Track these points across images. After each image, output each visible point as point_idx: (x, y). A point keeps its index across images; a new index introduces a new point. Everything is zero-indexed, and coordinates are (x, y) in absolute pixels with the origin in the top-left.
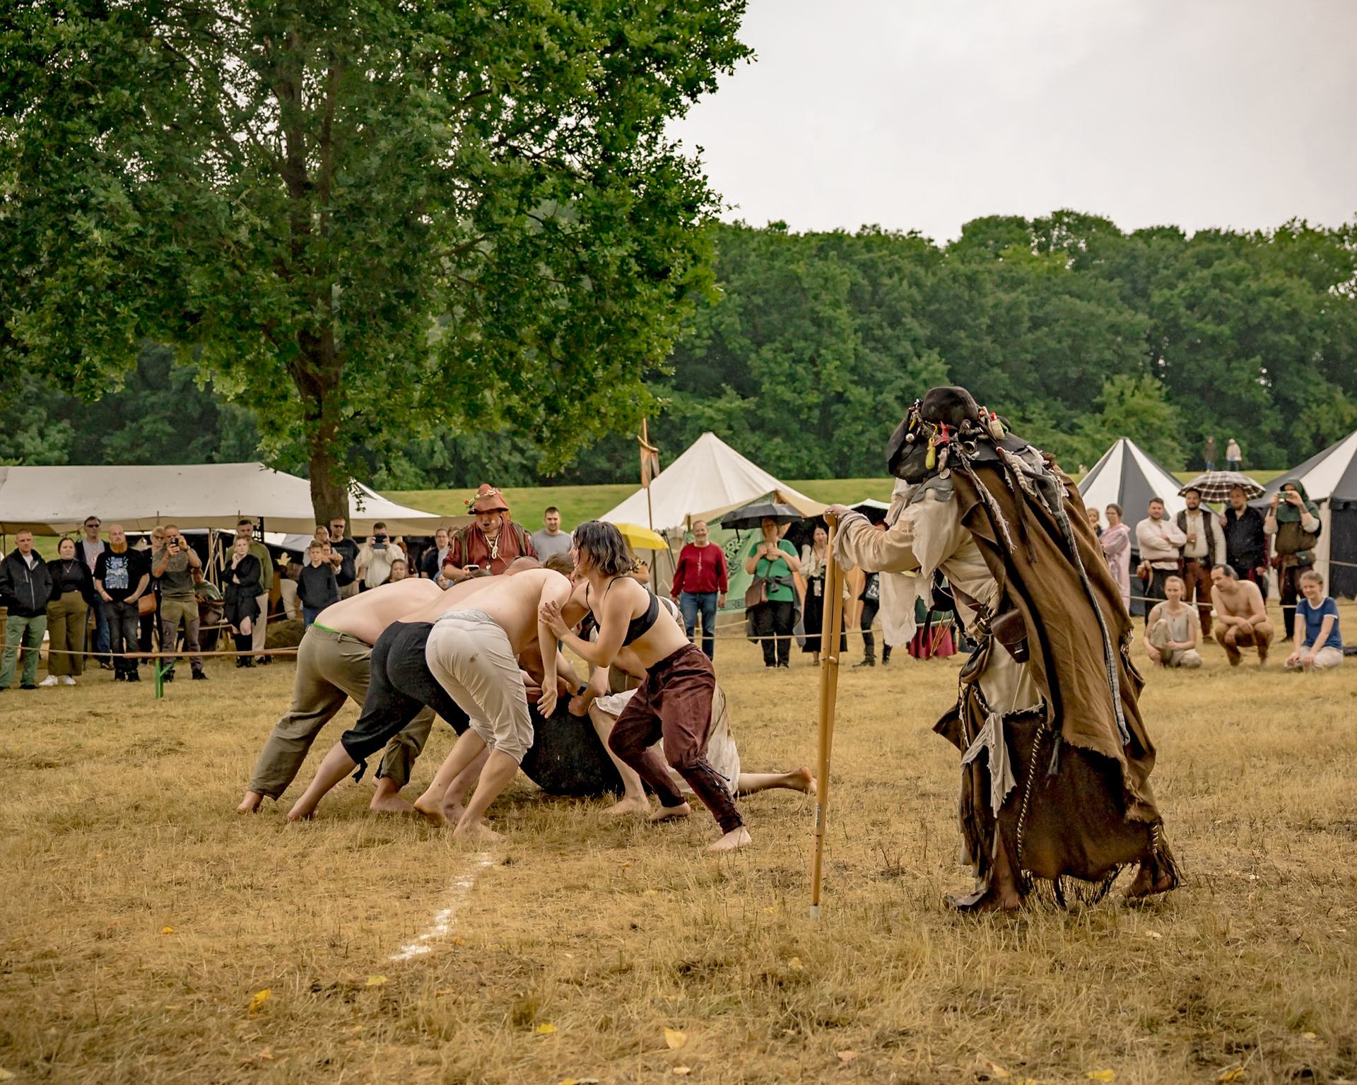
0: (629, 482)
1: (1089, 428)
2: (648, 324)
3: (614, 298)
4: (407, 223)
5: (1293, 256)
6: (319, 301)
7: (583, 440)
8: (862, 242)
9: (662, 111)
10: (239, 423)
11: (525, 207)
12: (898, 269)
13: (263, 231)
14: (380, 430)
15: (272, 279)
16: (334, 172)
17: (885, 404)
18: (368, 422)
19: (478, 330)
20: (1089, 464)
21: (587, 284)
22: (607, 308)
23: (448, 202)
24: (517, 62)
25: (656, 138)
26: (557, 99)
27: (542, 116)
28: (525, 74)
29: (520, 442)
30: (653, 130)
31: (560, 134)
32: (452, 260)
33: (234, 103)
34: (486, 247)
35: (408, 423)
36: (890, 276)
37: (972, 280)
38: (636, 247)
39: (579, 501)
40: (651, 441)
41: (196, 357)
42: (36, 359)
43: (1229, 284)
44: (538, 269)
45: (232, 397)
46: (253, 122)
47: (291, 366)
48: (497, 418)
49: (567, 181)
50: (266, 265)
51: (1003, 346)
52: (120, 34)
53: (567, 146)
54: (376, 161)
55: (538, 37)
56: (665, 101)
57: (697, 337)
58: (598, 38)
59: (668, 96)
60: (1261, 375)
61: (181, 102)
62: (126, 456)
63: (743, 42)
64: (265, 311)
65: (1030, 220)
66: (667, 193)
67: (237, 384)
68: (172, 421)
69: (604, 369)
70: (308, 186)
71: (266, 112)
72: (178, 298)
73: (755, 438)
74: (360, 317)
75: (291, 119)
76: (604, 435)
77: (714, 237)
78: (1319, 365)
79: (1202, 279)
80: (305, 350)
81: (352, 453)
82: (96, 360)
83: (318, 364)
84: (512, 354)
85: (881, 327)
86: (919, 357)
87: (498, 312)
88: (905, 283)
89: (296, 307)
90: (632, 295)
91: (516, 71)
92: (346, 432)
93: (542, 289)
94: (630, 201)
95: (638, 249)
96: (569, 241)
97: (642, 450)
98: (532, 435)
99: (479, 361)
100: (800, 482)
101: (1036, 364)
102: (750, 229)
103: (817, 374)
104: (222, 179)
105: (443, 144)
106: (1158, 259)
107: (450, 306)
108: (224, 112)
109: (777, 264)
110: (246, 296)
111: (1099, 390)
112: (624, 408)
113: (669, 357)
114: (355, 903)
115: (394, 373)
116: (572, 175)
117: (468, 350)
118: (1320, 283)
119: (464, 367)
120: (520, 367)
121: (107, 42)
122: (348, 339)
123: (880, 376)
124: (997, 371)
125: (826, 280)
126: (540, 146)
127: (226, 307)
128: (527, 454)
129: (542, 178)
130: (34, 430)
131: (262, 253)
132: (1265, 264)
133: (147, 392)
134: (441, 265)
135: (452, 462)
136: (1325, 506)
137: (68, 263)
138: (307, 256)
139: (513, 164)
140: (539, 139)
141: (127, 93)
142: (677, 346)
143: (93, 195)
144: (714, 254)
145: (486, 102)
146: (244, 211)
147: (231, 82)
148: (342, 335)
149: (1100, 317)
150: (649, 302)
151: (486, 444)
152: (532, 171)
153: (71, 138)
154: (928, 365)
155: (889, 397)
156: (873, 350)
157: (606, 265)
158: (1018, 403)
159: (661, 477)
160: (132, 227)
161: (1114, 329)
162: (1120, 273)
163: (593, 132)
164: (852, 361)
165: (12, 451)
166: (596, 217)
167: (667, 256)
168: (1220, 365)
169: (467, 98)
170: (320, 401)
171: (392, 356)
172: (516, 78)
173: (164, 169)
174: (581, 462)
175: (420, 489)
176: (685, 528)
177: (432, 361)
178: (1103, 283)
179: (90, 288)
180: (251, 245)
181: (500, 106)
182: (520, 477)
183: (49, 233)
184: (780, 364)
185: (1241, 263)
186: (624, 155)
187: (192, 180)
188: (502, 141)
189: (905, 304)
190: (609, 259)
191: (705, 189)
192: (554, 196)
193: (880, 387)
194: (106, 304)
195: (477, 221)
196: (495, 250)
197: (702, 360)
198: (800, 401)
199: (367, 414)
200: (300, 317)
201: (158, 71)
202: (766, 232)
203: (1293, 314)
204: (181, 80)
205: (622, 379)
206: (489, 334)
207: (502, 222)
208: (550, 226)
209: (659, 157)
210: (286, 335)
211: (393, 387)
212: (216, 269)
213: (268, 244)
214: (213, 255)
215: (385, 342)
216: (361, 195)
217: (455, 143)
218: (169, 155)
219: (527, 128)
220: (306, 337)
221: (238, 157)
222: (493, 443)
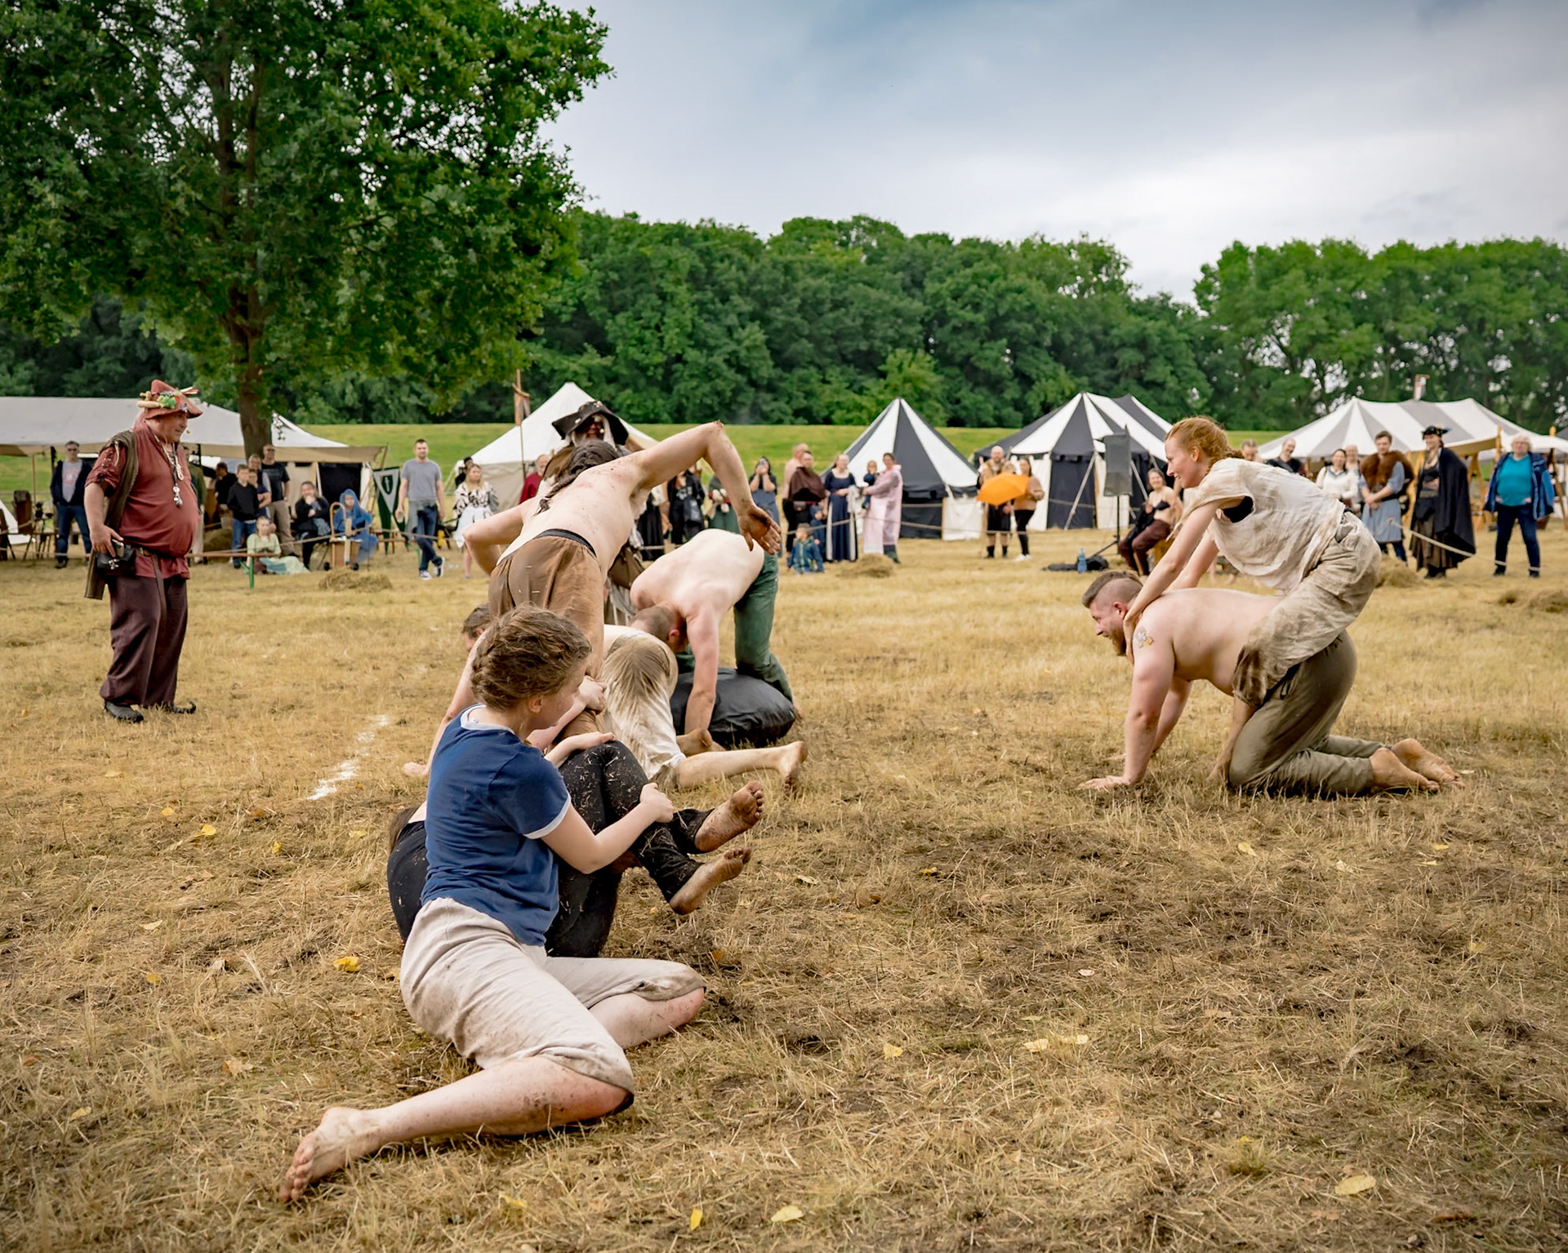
0: (505, 422)
1: (875, 390)
2: (522, 292)
3: (496, 270)
4: (322, 200)
5: (1034, 262)
6: (247, 263)
7: (468, 386)
8: (699, 233)
9: (537, 115)
11: (422, 191)
12: (728, 256)
13: (197, 201)
14: (298, 373)
15: (205, 244)
16: (259, 153)
17: (715, 365)
18: (288, 366)
19: (381, 292)
20: (872, 419)
21: (472, 256)
22: (489, 278)
23: (356, 183)
24: (416, 67)
25: (531, 137)
26: (449, 101)
27: (436, 113)
28: (423, 78)
29: (417, 386)
30: (529, 130)
31: (451, 130)
32: (359, 232)
33: (171, 90)
34: (388, 222)
35: (321, 368)
36: (722, 261)
37: (787, 269)
38: (513, 227)
39: (465, 437)
40: (525, 389)
41: (141, 308)
43: (984, 282)
44: (431, 242)
45: (172, 343)
46: (188, 108)
47: (222, 318)
48: (396, 365)
49: (456, 170)
50: (202, 232)
51: (810, 322)
52: (71, 25)
53: (457, 140)
54: (295, 146)
55: (433, 46)
56: (539, 106)
57: (565, 304)
58: (485, 51)
59: (542, 103)
60: (1005, 354)
61: (126, 87)
63: (604, 61)
64: (200, 270)
65: (835, 222)
66: (540, 183)
67: (177, 331)
69: (486, 327)
70: (238, 165)
71: (200, 100)
72: (126, 255)
73: (611, 389)
74: (280, 278)
75: (222, 108)
76: (485, 382)
77: (580, 221)
78: (1049, 349)
79: (966, 277)
80: (234, 304)
81: (274, 392)
82: (53, 308)
83: (246, 317)
84: (409, 313)
85: (713, 303)
86: (743, 327)
87: (398, 277)
88: (734, 268)
89: (227, 268)
90: (509, 267)
91: (414, 74)
92: (269, 374)
93: (435, 259)
94: (509, 189)
95: (515, 229)
96: (458, 220)
97: (516, 395)
98: (425, 381)
99: (382, 318)
100: (646, 426)
101: (836, 338)
102: (609, 217)
103: (661, 338)
104: (162, 156)
105: (353, 133)
106: (931, 259)
107: (358, 270)
108: (163, 98)
109: (631, 247)
110: (183, 257)
111: (884, 360)
112: (502, 360)
113: (539, 319)
115: (309, 326)
116: (461, 165)
117: (372, 307)
118: (1052, 284)
119: (369, 322)
120: (416, 323)
121: (59, 32)
122: (273, 297)
123: (712, 342)
124: (804, 341)
125: (670, 262)
126: (435, 139)
127: (167, 266)
129: (435, 167)
131: (198, 221)
132: (1012, 266)
133: (101, 337)
134: (350, 237)
135: (360, 402)
136: (1047, 457)
137: (26, 223)
138: (237, 225)
139: (412, 153)
140: (434, 133)
141: (77, 77)
142: (546, 310)
143: (48, 165)
144: (577, 236)
145: (389, 100)
146: (180, 185)
147: (170, 73)
148: (266, 292)
149: (887, 303)
150: (523, 273)
151: (388, 387)
152: (427, 160)
153: (28, 114)
154: (751, 334)
155: (718, 359)
156: (706, 321)
158: (820, 368)
159: (532, 418)
160: (82, 193)
161: (897, 313)
162: (903, 269)
163: (479, 129)
164: (689, 329)
166: (481, 201)
167: (539, 236)
168: (975, 344)
169: (373, 96)
171: (307, 311)
172: (415, 80)
173: (111, 144)
174: (467, 405)
175: (334, 423)
177: (343, 317)
178: (888, 275)
179: (47, 245)
180: (187, 214)
181: (400, 104)
182: (417, 416)
183: (10, 195)
184: (631, 330)
185: (994, 266)
186: (504, 150)
188: (403, 134)
189: (733, 285)
190: (490, 236)
191: (571, 182)
192: (445, 182)
193: (711, 350)
194: (62, 260)
195: (381, 199)
196: (395, 225)
197: (569, 324)
198: (647, 362)
199: (287, 360)
200: (228, 276)
201: (104, 59)
202: (622, 221)
203: (1032, 307)
204: (126, 69)
205: (500, 336)
206: (390, 295)
207: (400, 201)
208: (442, 205)
209: (535, 152)
210: (218, 291)
211: (308, 337)
212: (158, 233)
213: (204, 212)
214: (154, 222)
215: (301, 298)
216: (282, 175)
217: (362, 133)
218: (115, 133)
219: (424, 123)
220: (235, 294)
221: (176, 137)
222: (394, 387)
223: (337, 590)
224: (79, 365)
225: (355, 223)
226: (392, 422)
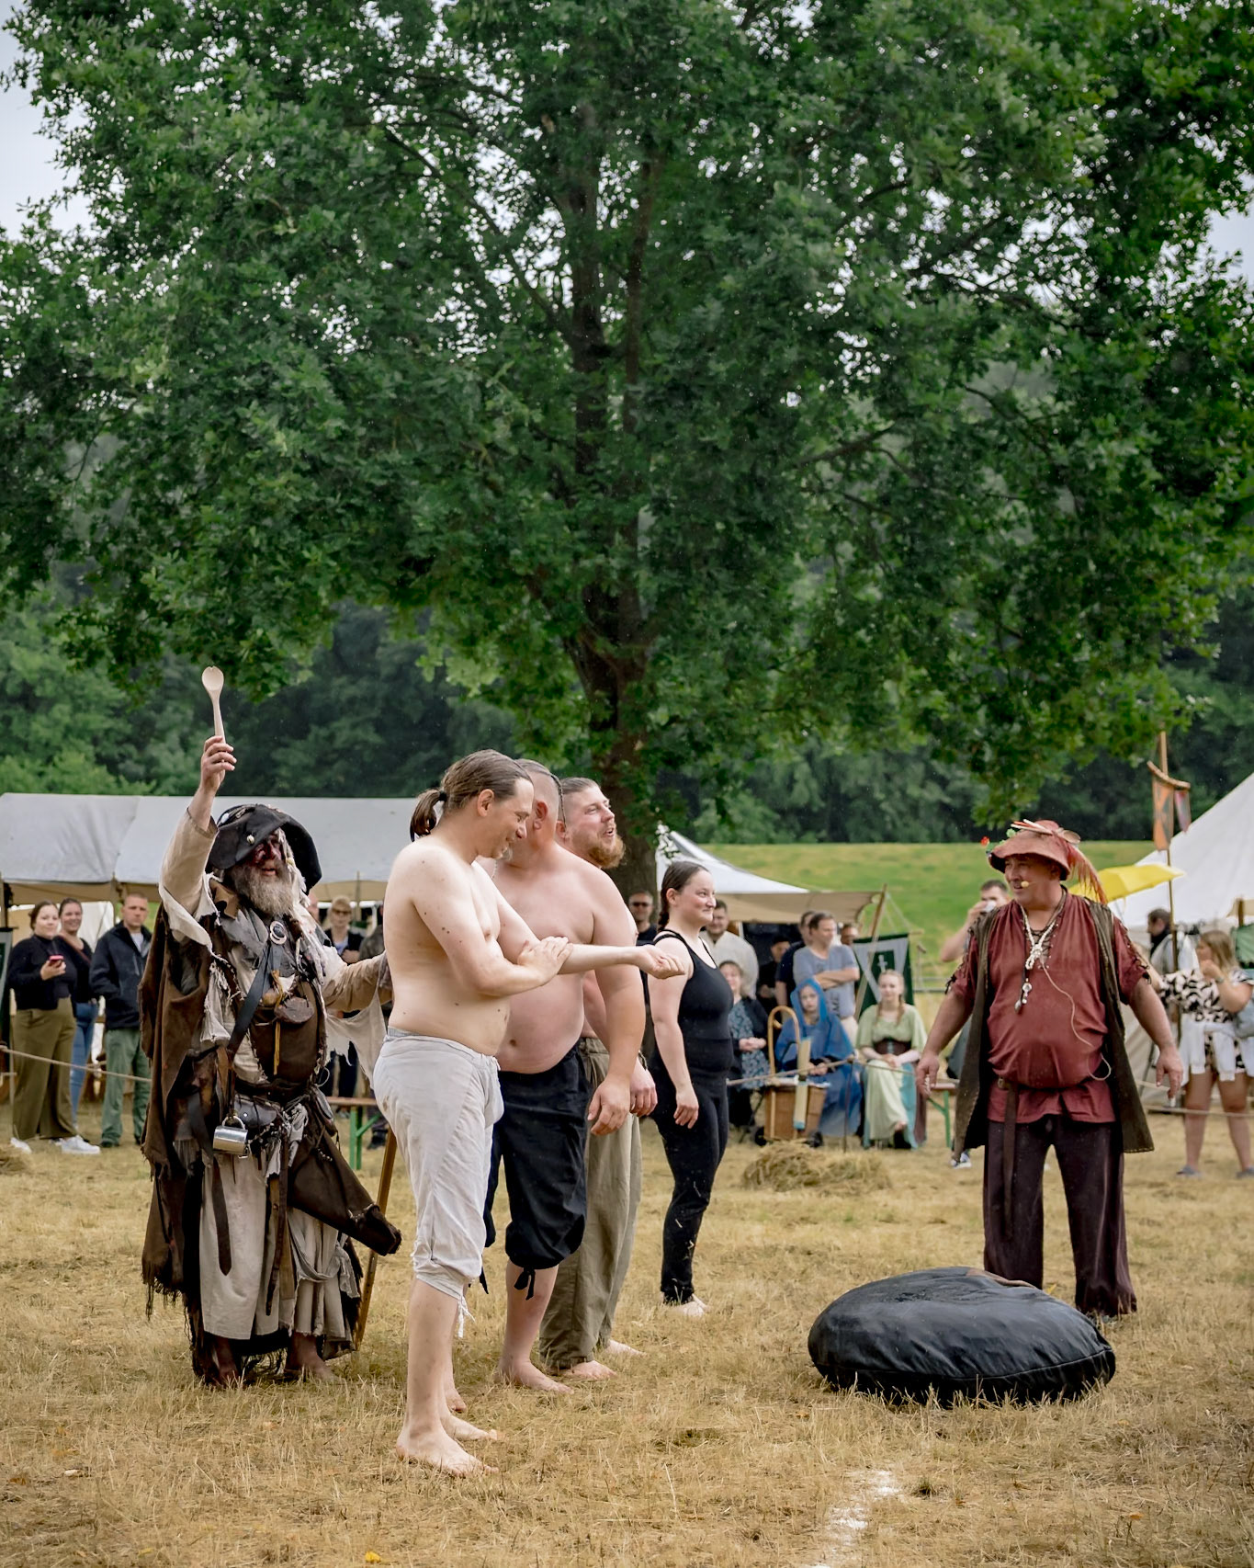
0: (1130, 838)
2: (1173, 571)
3: (1115, 528)
4: (764, 407)
6: (618, 537)
7: (1052, 768)
9: (1207, 203)
10: (482, 729)
11: (963, 377)
13: (533, 426)
14: (710, 748)
15: (543, 504)
16: (646, 327)
18: (691, 734)
19: (877, 582)
21: (1066, 502)
22: (1102, 542)
23: (833, 371)
24: (955, 133)
25: (1194, 250)
26: (1020, 194)
27: (993, 221)
28: (968, 153)
30: (1190, 236)
31: (1023, 251)
32: (835, 467)
33: (491, 222)
35: (755, 737)
38: (1154, 438)
40: (1173, 769)
41: (422, 627)
42: (186, 632)
44: (980, 479)
45: (475, 691)
46: (520, 252)
47: (569, 643)
48: (903, 725)
49: (1034, 330)
50: (533, 483)
52: (323, 123)
53: (1036, 270)
54: (713, 310)
55: (991, 89)
56: (1212, 184)
58: (1095, 86)
61: (412, 224)
62: (310, 781)
64: (532, 554)
66: (1213, 344)
67: (484, 670)
68: (380, 727)
69: (1095, 647)
70: (604, 351)
72: (400, 534)
74: (681, 563)
75: (580, 246)
76: (1090, 757)
80: (594, 617)
81: (664, 783)
82: (273, 636)
83: (613, 639)
84: (933, 623)
87: (912, 551)
89: (582, 548)
90: (1146, 520)
91: (952, 148)
92: (656, 750)
93: (987, 513)
94: (1145, 360)
95: (1159, 442)
96: (1038, 432)
97: (1156, 785)
98: (965, 757)
99: (877, 633)
104: (470, 344)
105: (827, 275)
108: (475, 237)
110: (504, 531)
112: (1127, 714)
114: (669, 1538)
115: (734, 654)
116: (1045, 320)
117: (860, 614)
119: (852, 643)
120: (945, 645)
121: (302, 138)
122: (665, 598)
126: (990, 272)
127: (473, 550)
128: (951, 787)
129: (992, 327)
130: (173, 737)
131: (529, 461)
133: (343, 680)
134: (817, 476)
135: (824, 798)
137: (233, 483)
138: (601, 465)
139: (943, 303)
140: (988, 260)
141: (330, 215)
142: (1223, 605)
143: (276, 378)
145: (896, 201)
146: (504, 395)
147: (488, 189)
148: (652, 592)
150: (1176, 531)
151: (882, 768)
152: (974, 314)
153: (246, 288)
157: (1102, 471)
159: (1195, 830)
160: (333, 425)
163: (1082, 244)
165: (141, 770)
166: (1086, 388)
167: (1210, 454)
169: (867, 198)
170: (614, 699)
171: (732, 626)
172: (953, 161)
173: (379, 332)
175: (771, 841)
176: (1234, 921)
177: (797, 636)
179: (268, 522)
180: (513, 450)
181: (921, 208)
182: (939, 826)
183: (210, 436)
186: (1136, 281)
187: (424, 348)
188: (925, 268)
190: (1105, 461)
192: (1011, 356)
194: (290, 546)
195: (881, 402)
196: (908, 448)
199: (690, 722)
200: (585, 563)
201: (377, 177)
204: (411, 191)
205: (1125, 665)
206: (896, 588)
207: (922, 402)
208: (1003, 405)
209: (1200, 282)
210: (562, 592)
211: (733, 676)
212: (458, 488)
213: (539, 446)
214: (453, 466)
215: (721, 603)
216: (689, 365)
217: (846, 273)
218: (390, 310)
219: (967, 242)
220: (596, 596)
221: (496, 307)
222: (893, 767)
223: (781, 1187)
224: (302, 734)
225: (829, 448)
226: (889, 838)
